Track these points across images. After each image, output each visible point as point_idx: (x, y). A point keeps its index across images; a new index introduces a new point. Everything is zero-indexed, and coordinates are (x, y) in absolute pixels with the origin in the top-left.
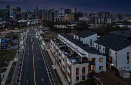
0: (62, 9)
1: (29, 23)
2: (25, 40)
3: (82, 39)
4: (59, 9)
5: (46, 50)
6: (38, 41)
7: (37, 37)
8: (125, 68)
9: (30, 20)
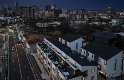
0: (42, 6)
1: (9, 21)
2: (7, 42)
3: (68, 43)
4: (40, 6)
5: (31, 54)
6: (22, 43)
7: (20, 38)
8: (112, 75)
9: (10, 18)
